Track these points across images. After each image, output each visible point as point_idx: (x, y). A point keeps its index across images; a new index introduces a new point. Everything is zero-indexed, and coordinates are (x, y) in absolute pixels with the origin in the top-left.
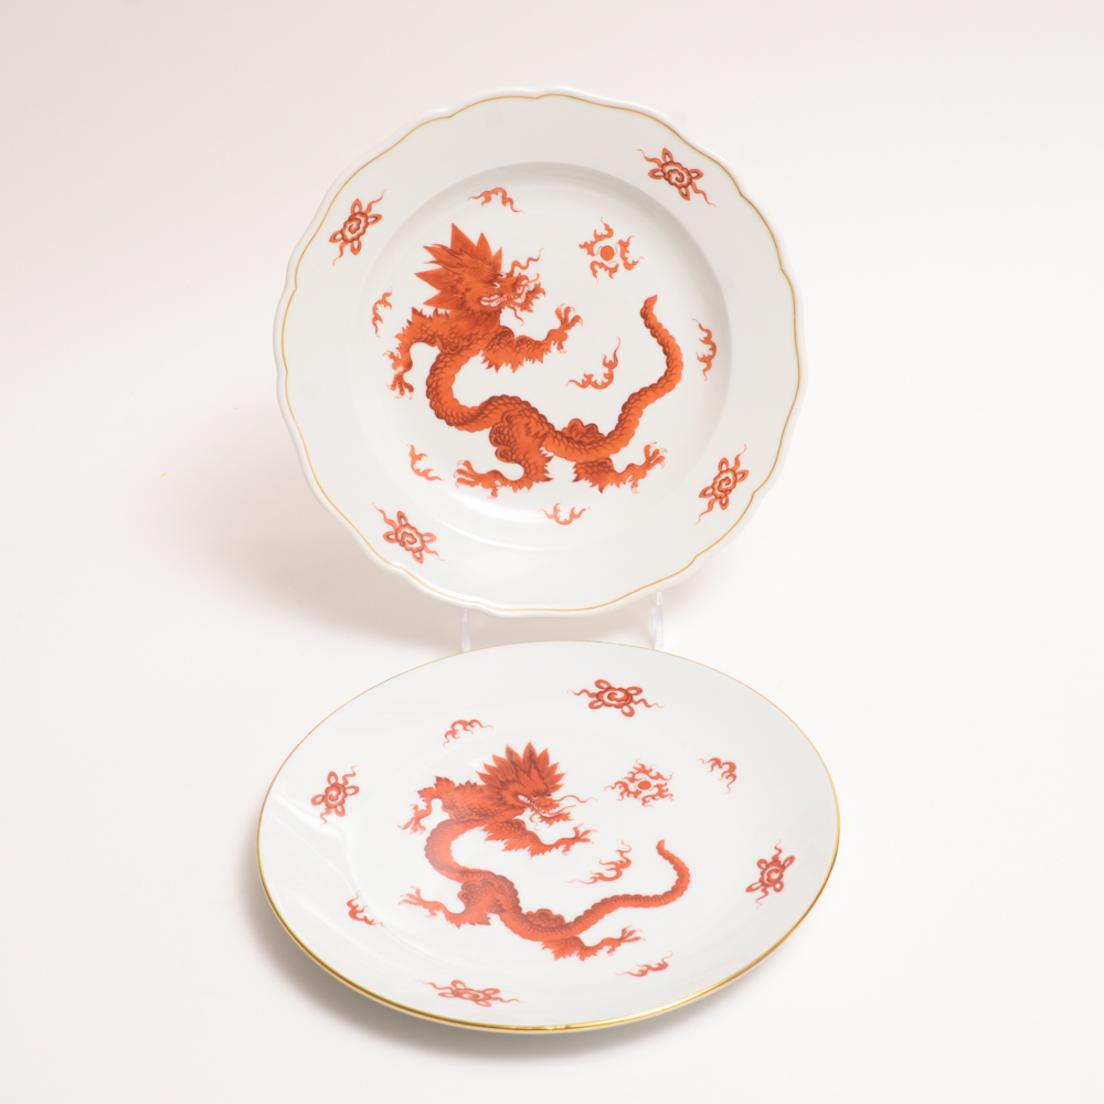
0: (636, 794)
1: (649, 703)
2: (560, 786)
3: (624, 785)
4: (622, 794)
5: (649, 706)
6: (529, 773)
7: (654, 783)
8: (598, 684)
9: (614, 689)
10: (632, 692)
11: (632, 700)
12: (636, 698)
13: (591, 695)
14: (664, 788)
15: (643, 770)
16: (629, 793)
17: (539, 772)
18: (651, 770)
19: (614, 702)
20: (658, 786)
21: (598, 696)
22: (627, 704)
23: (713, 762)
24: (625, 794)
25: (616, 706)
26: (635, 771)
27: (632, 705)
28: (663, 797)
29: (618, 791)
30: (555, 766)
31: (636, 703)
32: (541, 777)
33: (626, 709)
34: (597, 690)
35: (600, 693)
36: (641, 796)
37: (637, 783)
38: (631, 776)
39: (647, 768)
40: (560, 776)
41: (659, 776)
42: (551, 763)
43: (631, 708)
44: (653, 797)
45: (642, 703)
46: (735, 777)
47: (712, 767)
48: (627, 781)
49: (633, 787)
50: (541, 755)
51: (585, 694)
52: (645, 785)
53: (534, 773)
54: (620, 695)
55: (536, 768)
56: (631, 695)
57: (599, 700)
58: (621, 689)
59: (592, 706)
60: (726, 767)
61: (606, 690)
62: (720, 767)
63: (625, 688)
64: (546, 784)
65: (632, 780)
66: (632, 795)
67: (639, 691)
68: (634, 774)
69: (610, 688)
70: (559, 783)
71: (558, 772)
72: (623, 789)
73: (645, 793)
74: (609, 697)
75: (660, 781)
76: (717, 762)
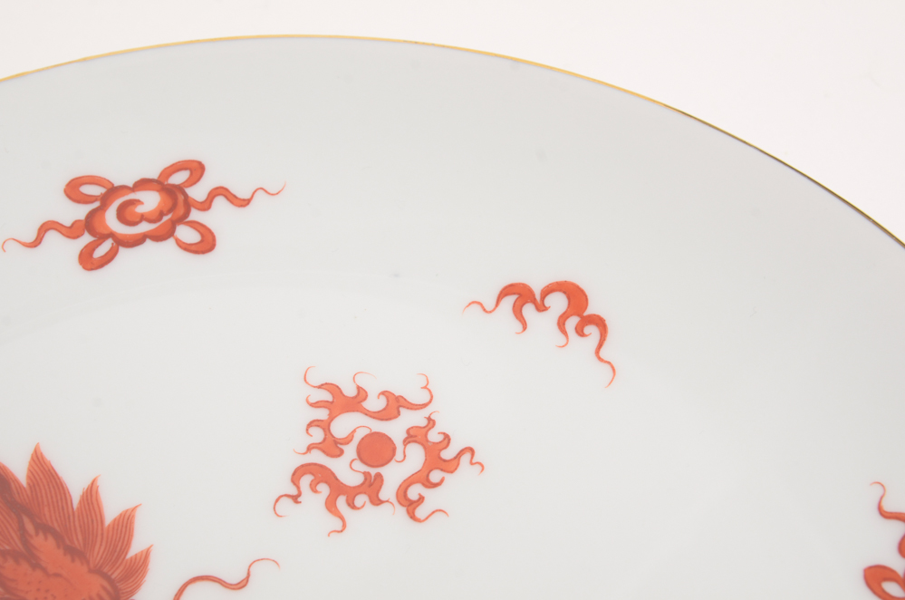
0: (372, 487)
1: (243, 193)
2: (144, 558)
3: (322, 475)
4: (331, 506)
5: (244, 203)
6: (29, 556)
7: (395, 430)
8: (73, 190)
9: (123, 189)
10: (178, 178)
11: (189, 204)
12: (198, 192)
13: (72, 232)
14: (434, 436)
15: (341, 401)
16: (351, 494)
17: (58, 538)
18: (362, 394)
19: (144, 227)
20: (413, 436)
21: (90, 224)
22: (182, 219)
23: (509, 301)
24: (341, 502)
25: (158, 237)
26: (322, 414)
27: (195, 215)
28: (450, 466)
29: (314, 502)
30: (91, 495)
31: (206, 205)
32: (72, 552)
33: (187, 234)
34: (80, 212)
35: (91, 215)
36: (388, 491)
37: (350, 451)
38: (318, 435)
39: (350, 391)
40: (126, 523)
41: (395, 405)
42: (76, 490)
43: (196, 226)
44: (422, 478)
45: (220, 202)
46: (600, 322)
47: (518, 312)
48: (317, 457)
49: (348, 470)
50: (32, 474)
51: (52, 237)
52: (376, 450)
53: (45, 546)
54: (150, 201)
55: (44, 529)
56: (180, 189)
57: (101, 238)
58: (143, 184)
59: (88, 261)
60: (558, 303)
61: (105, 200)
62: (541, 308)
63: (153, 173)
64: (98, 571)
65: (333, 446)
66: (361, 499)
67: (196, 170)
68: (325, 426)
69: (113, 191)
70: (136, 548)
71: (111, 511)
72: (324, 489)
73: (393, 475)
74: (122, 216)
75: (409, 419)
76: (521, 296)
